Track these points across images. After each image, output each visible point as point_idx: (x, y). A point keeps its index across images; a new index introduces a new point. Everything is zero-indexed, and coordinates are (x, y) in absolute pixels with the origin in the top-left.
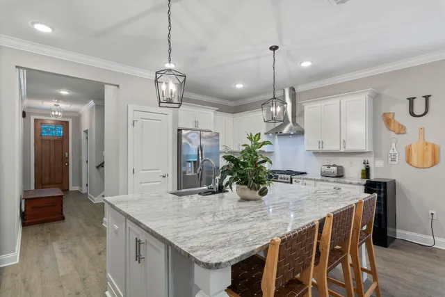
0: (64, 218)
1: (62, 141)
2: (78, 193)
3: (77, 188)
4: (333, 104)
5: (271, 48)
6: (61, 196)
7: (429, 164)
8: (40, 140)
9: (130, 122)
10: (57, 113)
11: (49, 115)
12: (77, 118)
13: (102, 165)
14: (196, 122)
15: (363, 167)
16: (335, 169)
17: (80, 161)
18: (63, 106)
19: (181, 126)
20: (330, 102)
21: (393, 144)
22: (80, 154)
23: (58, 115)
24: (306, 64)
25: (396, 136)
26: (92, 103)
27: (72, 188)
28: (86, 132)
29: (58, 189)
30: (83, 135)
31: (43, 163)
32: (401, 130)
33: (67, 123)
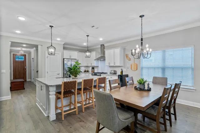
0: (24, 89)
1: (24, 63)
2: (30, 82)
3: (29, 80)
4: (112, 51)
5: (87, 36)
6: (24, 81)
7: (136, 70)
8: (15, 62)
9: (46, 57)
10: (21, 52)
11: (19, 52)
12: (30, 53)
13: (37, 72)
14: (70, 56)
15: (121, 71)
16: (113, 71)
17: (31, 70)
18: (24, 49)
19: (64, 58)
20: (111, 50)
21: (128, 64)
22: (31, 67)
23: (22, 53)
24: (101, 39)
25: (128, 61)
26: (35, 48)
27: (28, 80)
28: (33, 59)
29: (22, 79)
30: (32, 60)
31: (16, 70)
32: (130, 60)
33: (26, 55)
